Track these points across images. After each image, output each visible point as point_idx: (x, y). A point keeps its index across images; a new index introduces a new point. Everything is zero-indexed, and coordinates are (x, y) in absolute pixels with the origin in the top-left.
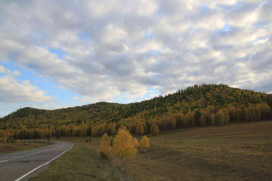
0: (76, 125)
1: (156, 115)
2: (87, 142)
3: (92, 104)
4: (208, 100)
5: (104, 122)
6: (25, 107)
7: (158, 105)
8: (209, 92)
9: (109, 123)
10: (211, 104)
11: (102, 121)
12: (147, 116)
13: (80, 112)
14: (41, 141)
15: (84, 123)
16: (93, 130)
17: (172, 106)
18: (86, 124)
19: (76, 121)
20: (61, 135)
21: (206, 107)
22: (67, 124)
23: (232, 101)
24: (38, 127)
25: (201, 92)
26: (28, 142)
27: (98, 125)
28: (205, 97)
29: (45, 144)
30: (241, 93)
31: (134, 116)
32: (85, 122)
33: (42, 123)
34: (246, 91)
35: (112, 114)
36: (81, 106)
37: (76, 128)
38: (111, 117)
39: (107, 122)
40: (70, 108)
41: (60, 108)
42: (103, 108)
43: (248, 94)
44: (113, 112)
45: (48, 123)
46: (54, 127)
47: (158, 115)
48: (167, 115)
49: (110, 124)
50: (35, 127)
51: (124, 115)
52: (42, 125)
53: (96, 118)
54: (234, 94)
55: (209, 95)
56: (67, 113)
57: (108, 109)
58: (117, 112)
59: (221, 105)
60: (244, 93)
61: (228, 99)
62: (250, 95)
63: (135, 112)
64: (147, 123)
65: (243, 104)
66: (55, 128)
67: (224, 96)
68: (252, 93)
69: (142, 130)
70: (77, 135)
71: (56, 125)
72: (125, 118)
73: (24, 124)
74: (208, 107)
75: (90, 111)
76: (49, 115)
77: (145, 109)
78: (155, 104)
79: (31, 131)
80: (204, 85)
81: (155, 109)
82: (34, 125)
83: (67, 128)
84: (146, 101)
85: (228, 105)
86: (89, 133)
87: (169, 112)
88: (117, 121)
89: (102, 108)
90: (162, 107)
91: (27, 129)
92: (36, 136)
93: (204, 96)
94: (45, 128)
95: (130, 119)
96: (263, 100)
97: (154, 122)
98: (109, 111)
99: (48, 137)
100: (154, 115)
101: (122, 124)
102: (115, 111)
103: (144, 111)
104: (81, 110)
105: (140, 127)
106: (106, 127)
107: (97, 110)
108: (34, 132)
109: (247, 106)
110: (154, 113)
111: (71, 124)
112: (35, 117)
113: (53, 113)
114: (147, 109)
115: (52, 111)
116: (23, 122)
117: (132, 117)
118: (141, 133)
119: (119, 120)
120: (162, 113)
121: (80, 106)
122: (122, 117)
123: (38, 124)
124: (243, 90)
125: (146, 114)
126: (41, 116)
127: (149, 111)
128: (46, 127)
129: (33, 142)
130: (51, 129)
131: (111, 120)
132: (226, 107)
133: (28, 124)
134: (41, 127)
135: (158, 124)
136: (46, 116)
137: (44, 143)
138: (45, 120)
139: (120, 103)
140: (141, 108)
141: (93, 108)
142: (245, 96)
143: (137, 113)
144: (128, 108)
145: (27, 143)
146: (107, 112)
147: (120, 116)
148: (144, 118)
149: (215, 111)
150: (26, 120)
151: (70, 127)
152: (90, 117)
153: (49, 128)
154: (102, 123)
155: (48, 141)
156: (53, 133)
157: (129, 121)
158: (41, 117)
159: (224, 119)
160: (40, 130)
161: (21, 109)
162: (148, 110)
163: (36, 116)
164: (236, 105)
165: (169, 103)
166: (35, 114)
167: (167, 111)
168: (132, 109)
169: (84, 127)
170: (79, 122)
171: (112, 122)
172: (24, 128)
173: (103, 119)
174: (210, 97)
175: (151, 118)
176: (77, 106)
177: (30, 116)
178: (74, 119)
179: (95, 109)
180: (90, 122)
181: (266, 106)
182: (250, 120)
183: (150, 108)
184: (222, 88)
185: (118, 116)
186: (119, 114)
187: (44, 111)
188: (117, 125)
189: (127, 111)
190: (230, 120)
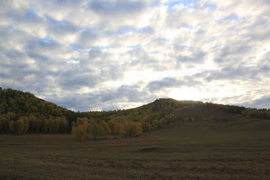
4: (10, 106)
8: (13, 97)
10: (11, 111)
21: (6, 112)
23: (35, 111)
25: (4, 96)
28: (7, 103)
30: (44, 105)
34: (50, 103)
43: (51, 107)
54: (39, 104)
55: (12, 101)
59: (23, 113)
60: (48, 105)
61: (32, 109)
62: (53, 108)
65: (45, 115)
67: (27, 105)
68: (55, 106)
74: (9, 113)
80: (10, 90)
85: (30, 114)
93: (7, 101)
96: (63, 115)
109: (48, 118)
124: (48, 102)
132: (27, 116)
142: (48, 108)
149: (15, 119)
159: (23, 128)
164: (37, 115)
174: (13, 104)
181: (65, 120)
182: (48, 132)
184: (27, 96)
190: (28, 130)
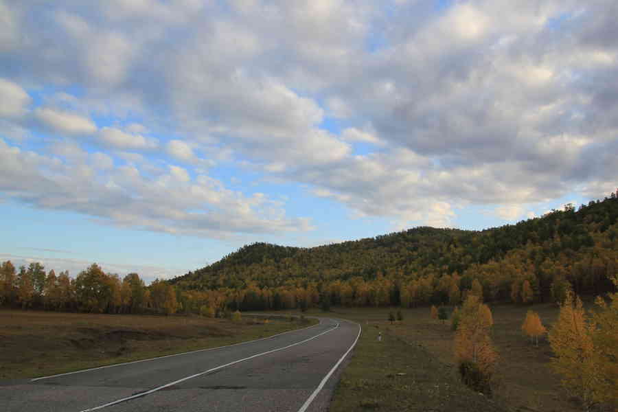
0: (365, 281)
1: (560, 254)
2: (392, 319)
3: (399, 233)
5: (429, 272)
6: (255, 243)
7: (564, 229)
9: (441, 276)
11: (424, 270)
12: (538, 257)
13: (372, 252)
14: (286, 316)
15: (381, 275)
16: (405, 293)
17: (602, 231)
18: (388, 278)
19: (364, 273)
20: (331, 303)
22: (345, 277)
24: (280, 285)
26: (258, 317)
27: (417, 280)
29: (294, 322)
31: (503, 259)
32: (384, 275)
33: (290, 276)
35: (449, 255)
36: (375, 238)
37: (365, 287)
38: (446, 261)
39: (436, 274)
40: (349, 244)
41: (327, 244)
42: (424, 242)
44: (449, 249)
45: (303, 276)
46: (315, 285)
47: (568, 255)
48: (592, 254)
49: (443, 278)
50: (276, 286)
51: (478, 256)
52: (290, 281)
53: (410, 264)
56: (344, 254)
57: (437, 243)
58: (460, 250)
63: (505, 249)
64: (539, 274)
66: (319, 288)
69: (528, 293)
70: (369, 302)
71: (321, 281)
72: (481, 263)
73: (253, 279)
75: (395, 247)
76: (305, 260)
77: (529, 241)
78: (556, 227)
79: (267, 292)
81: (558, 241)
82: (274, 280)
83: (344, 288)
84: (530, 221)
86: (395, 299)
87: (598, 247)
88: (462, 271)
89: (421, 241)
90: (576, 233)
91: (258, 290)
92: (277, 304)
94: (296, 286)
95: (492, 264)
97: (559, 272)
98: (441, 247)
99: (303, 306)
100: (556, 255)
101: (475, 277)
102: (455, 246)
103: (528, 245)
104: (375, 247)
105: (521, 284)
106: (434, 285)
107: (410, 245)
108: (273, 296)
110: (556, 250)
111: (352, 279)
112: (276, 264)
113: (312, 255)
114: (534, 241)
115: (310, 249)
116: (251, 274)
117: (497, 261)
118: (524, 300)
119: (466, 267)
120: (576, 249)
121: (371, 237)
122: (474, 261)
123: (281, 279)
125: (533, 254)
126: (288, 260)
127: (541, 244)
128: (299, 285)
129: (270, 318)
130: (309, 288)
131: (447, 267)
133: (262, 279)
134: (288, 285)
135: (568, 278)
136: (299, 261)
137: (292, 319)
138: (297, 269)
140: (521, 238)
141: (403, 242)
143: (509, 252)
144: (486, 241)
145: (255, 320)
146: (435, 250)
147: (469, 257)
148: (529, 261)
150: (257, 269)
151: (351, 284)
152: (395, 262)
153: (305, 286)
154: (425, 274)
155: (302, 317)
156: (313, 297)
157: (491, 271)
158: (287, 263)
160: (285, 292)
161: (246, 247)
162: (537, 244)
163: (276, 261)
165: (593, 225)
166: (274, 256)
167: (589, 243)
168: (496, 241)
169: (382, 285)
170: (370, 275)
171: (450, 272)
172: (253, 287)
173: (425, 266)
175: (548, 261)
176: (365, 238)
177: (264, 260)
178: (358, 267)
179: (406, 243)
180: (396, 273)
183: (543, 238)
185: (463, 258)
186: (464, 255)
187: (294, 250)
188: (462, 280)
189: (483, 246)
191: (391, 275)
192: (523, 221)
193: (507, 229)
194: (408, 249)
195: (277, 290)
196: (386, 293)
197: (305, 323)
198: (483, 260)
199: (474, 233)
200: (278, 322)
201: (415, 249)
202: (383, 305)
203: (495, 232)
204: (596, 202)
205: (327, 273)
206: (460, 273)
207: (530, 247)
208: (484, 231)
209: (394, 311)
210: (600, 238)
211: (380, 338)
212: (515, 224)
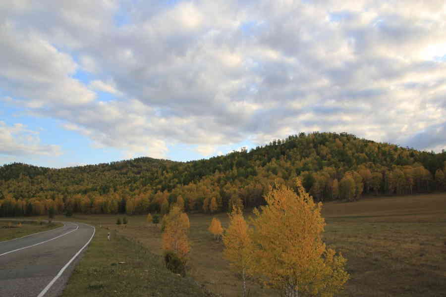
0: (101, 195)
1: (236, 180)
2: (119, 223)
3: (127, 161)
4: (323, 158)
5: (148, 190)
6: (13, 163)
7: (239, 164)
8: (324, 145)
9: (156, 193)
10: (329, 165)
11: (145, 188)
12: (222, 181)
13: (106, 173)
14: (36, 220)
15: (113, 191)
16: (130, 203)
17: (263, 166)
18: (117, 193)
19: (100, 188)
20: (73, 211)
21: (321, 168)
22: (85, 192)
23: (365, 161)
24: (33, 197)
25: (311, 145)
26: (13, 222)
27: (139, 195)
28: (318, 154)
29: (43, 226)
30: (377, 149)
31: (199, 182)
32: (115, 191)
33: (42, 189)
34: (385, 145)
35: (162, 178)
36: (110, 164)
37: (99, 199)
38: (160, 182)
39: (153, 191)
40: (90, 166)
41: (73, 166)
42: (145, 168)
43: (389, 151)
44: (162, 174)
45: (51, 190)
46: (62, 197)
47: (241, 181)
48: (256, 181)
49: (157, 194)
50: (29, 197)
51: (182, 179)
52: (41, 194)
53: (134, 183)
54: (367, 149)
55: (324, 150)
56: (85, 175)
57: (154, 169)
58: (171, 175)
59: (347, 167)
60: (383, 149)
61: (357, 158)
62: (393, 152)
63: (201, 175)
64: (222, 193)
65: (383, 165)
66: (64, 200)
67: (349, 153)
68: (395, 148)
69: (214, 205)
70: (102, 211)
71: (66, 194)
72: (184, 184)
73: (11, 192)
74: (325, 168)
75: (124, 171)
76: (54, 178)
77: (217, 170)
78: (235, 162)
79: (22, 203)
80: (316, 134)
81: (235, 171)
82: (28, 192)
83: (84, 199)
84: (218, 157)
85: (359, 166)
86: (122, 208)
87: (259, 176)
88: (171, 190)
89: (143, 168)
90: (248, 167)
91: (14, 200)
92: (30, 212)
93: (317, 152)
94: (46, 198)
95: (191, 185)
96: (416, 160)
97: (235, 192)
98: (157, 172)
99: (50, 213)
100: (234, 180)
101: (180, 194)
102: (167, 172)
103: (216, 173)
104: (109, 170)
105: (210, 199)
106: (151, 199)
107: (136, 170)
108: (26, 205)
109: (391, 169)
110: (234, 178)
111: (90, 193)
112: (30, 180)
113: (60, 174)
114: (220, 170)
115: (59, 170)
116: (8, 188)
117: (195, 183)
118: (212, 211)
119: (174, 187)
120: (247, 177)
121: (106, 163)
122: (180, 183)
123: (34, 192)
124: (380, 143)
125: (219, 181)
126: (40, 178)
127: (225, 173)
128: (49, 197)
129: (22, 223)
130: (56, 200)
131: (160, 186)
132: (355, 169)
133: (18, 192)
134: (40, 197)
135: (241, 196)
136: (49, 179)
137: (41, 223)
138: (48, 184)
139: (173, 160)
140: (211, 168)
141: (130, 167)
142: (384, 154)
143: (203, 177)
144: (188, 169)
145: (10, 224)
146: (153, 174)
147: (176, 180)
148: (216, 184)
149: (338, 176)
150: (14, 184)
151: (89, 197)
152: (123, 182)
153: (53, 198)
154: (145, 191)
155: (50, 222)
156: (60, 206)
157: (190, 190)
158: (40, 180)
159: (355, 190)
160: (37, 202)
161: (5, 166)
162: (222, 173)
163: (31, 178)
164: (370, 167)
165: (258, 162)
166: (29, 174)
167: (254, 173)
168: (195, 170)
169: (114, 198)
170: (105, 190)
171: (163, 190)
172: (9, 198)
173: (145, 186)
174: (327, 154)
175: (228, 185)
176: (102, 163)
177: (20, 178)
178: (96, 185)
179: (133, 169)
180: (123, 189)
181: (423, 170)
182: (395, 193)
183: (226, 169)
184: (345, 138)
185: (172, 181)
186: (173, 179)
187: (45, 171)
188: (170, 197)
189: (186, 172)
190: (363, 193)
191: (120, 191)
192: (214, 157)
193: (203, 162)
194: (133, 172)
195: (30, 200)
196: (116, 204)
197: (51, 226)
198: (186, 183)
199: (181, 164)
200: (29, 226)
201: (139, 173)
202: (112, 213)
203: (195, 164)
204: (260, 147)
205: (71, 188)
206: (169, 191)
207: (217, 175)
208: (188, 162)
209: (121, 217)
210: (261, 171)
211: (109, 237)
212: (208, 159)
